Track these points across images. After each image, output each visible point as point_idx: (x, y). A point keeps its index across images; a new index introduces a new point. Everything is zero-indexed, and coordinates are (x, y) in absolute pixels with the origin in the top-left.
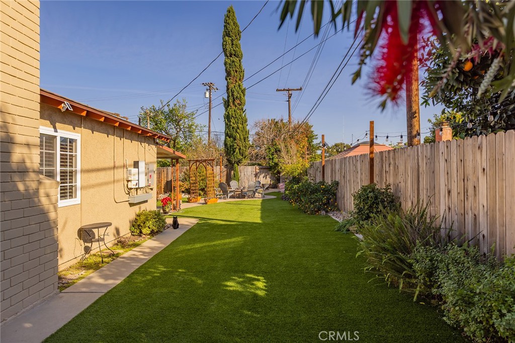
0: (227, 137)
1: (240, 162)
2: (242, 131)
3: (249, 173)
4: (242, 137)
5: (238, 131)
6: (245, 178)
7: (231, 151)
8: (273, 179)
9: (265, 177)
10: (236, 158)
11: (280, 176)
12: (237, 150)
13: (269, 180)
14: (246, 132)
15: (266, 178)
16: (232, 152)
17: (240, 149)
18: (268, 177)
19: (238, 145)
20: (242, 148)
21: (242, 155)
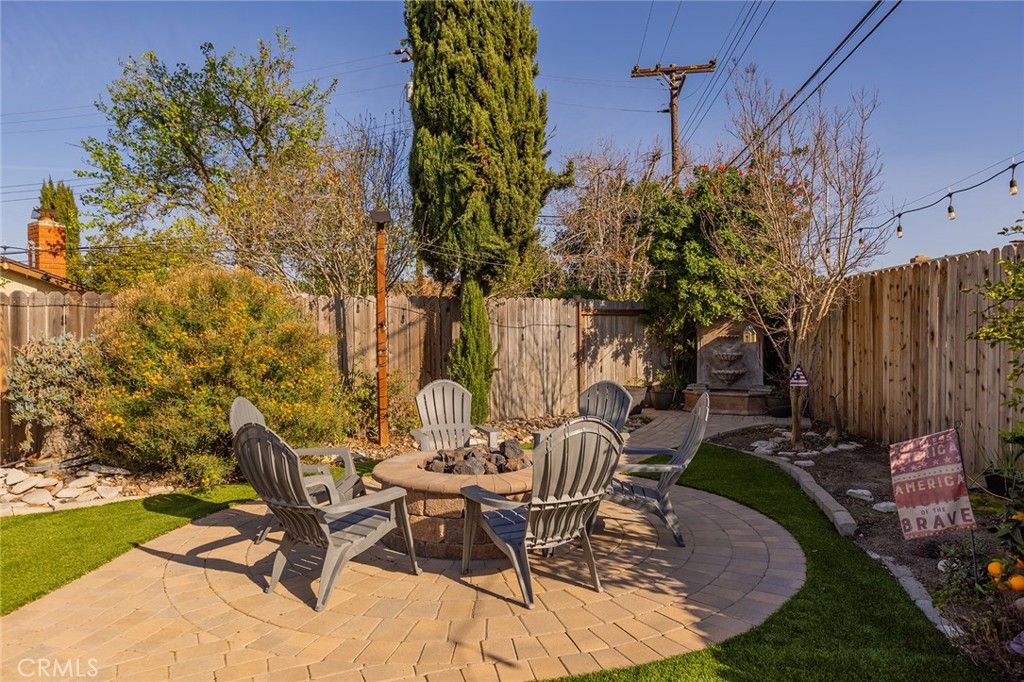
0: (425, 131)
1: (494, 274)
2: (506, 95)
3: (546, 334)
4: (506, 130)
5: (483, 87)
6: (527, 358)
7: (441, 207)
8: (657, 365)
9: (624, 353)
10: (470, 248)
11: (693, 351)
12: (477, 201)
13: (641, 366)
14: (530, 101)
15: (627, 362)
16: (448, 214)
17: (493, 195)
18: (634, 353)
19: (480, 172)
20: (502, 187)
21: (508, 233)
